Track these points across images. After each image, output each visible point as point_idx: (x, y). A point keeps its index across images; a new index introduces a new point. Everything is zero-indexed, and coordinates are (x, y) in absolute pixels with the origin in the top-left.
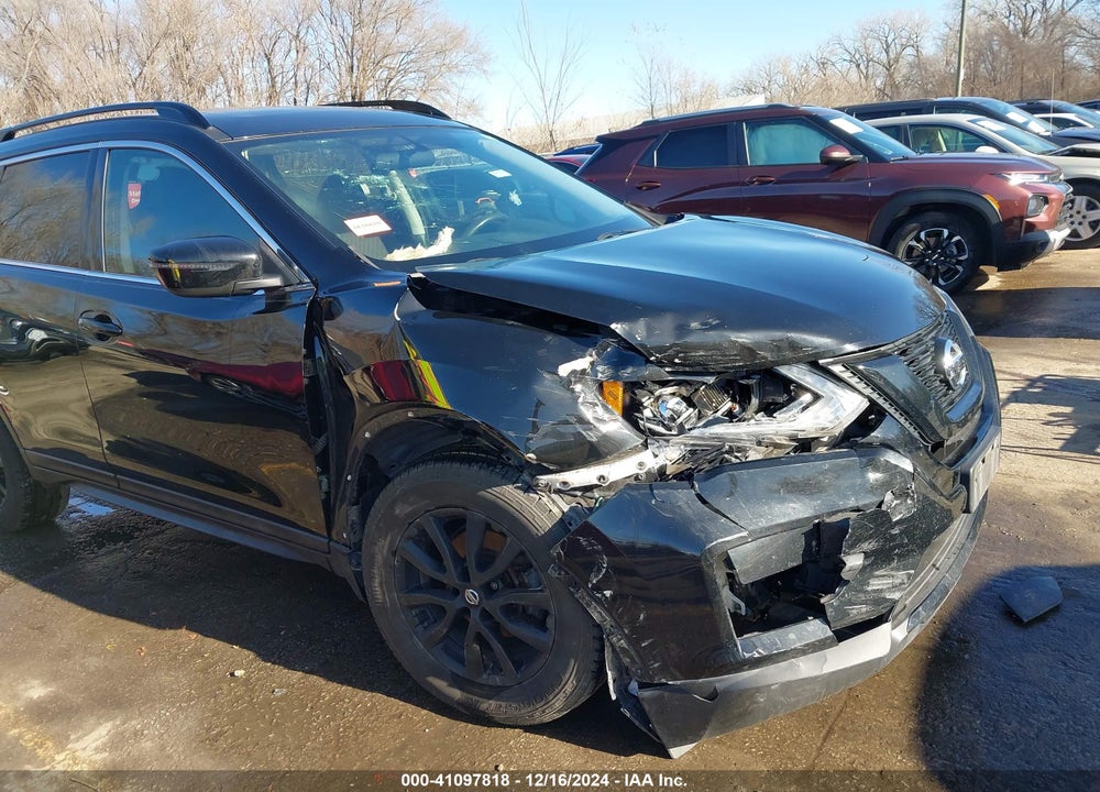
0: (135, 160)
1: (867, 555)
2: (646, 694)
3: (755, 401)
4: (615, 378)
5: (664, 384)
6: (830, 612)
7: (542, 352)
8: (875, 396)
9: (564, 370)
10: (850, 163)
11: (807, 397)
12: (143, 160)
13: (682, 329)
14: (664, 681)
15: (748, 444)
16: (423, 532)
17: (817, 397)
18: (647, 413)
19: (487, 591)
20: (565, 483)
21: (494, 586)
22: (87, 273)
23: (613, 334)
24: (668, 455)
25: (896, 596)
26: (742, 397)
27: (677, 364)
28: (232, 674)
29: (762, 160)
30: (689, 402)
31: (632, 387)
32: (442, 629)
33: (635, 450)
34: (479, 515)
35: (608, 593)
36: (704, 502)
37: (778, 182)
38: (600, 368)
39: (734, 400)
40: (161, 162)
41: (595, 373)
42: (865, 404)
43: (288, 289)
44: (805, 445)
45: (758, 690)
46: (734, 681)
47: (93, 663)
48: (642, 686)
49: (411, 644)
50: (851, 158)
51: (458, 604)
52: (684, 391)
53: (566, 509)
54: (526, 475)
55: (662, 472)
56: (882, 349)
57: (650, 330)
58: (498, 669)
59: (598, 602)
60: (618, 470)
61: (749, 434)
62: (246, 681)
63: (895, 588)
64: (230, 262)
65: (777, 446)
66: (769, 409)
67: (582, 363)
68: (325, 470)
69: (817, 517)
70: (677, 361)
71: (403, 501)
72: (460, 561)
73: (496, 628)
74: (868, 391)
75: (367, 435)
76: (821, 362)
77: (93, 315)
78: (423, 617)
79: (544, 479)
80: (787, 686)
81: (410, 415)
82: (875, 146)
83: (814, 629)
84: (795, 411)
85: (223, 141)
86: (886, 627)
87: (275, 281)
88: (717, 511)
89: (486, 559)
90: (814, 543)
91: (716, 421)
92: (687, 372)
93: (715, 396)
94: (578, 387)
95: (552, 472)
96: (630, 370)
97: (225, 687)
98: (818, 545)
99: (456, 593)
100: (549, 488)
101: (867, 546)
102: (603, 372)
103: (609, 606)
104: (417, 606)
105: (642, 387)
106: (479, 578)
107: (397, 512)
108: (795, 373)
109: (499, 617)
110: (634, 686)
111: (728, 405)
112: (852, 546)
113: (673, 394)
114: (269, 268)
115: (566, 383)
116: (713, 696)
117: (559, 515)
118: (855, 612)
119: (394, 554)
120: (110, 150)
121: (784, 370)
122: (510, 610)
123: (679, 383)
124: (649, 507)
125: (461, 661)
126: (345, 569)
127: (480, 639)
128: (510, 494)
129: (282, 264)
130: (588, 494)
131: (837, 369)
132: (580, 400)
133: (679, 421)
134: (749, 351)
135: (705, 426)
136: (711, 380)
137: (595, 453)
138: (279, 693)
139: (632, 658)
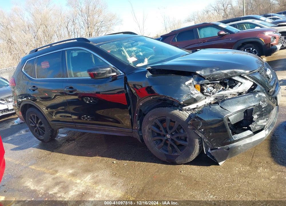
0: (72, 52)
1: (258, 115)
2: (213, 151)
3: (228, 86)
4: (198, 84)
5: (208, 84)
6: (252, 128)
7: (181, 80)
8: (254, 81)
9: (187, 83)
10: (225, 35)
11: (240, 84)
12: (74, 51)
13: (211, 71)
14: (217, 147)
15: (228, 95)
16: (156, 124)
17: (242, 83)
18: (205, 91)
19: (172, 135)
20: (189, 108)
21: (173, 133)
22: (64, 78)
23: (197, 74)
25: (265, 124)
26: (225, 85)
27: (211, 79)
28: (113, 163)
30: (214, 88)
31: (201, 85)
32: (162, 144)
33: (204, 99)
34: (168, 118)
35: (202, 130)
36: (222, 108)
37: (207, 42)
38: (194, 82)
39: (223, 86)
40: (78, 52)
41: (193, 83)
42: (252, 83)
43: (117, 75)
44: (240, 94)
45: (238, 146)
46: (233, 145)
47: (80, 164)
48: (211, 150)
49: (155, 149)
50: (225, 33)
51: (165, 138)
52: (212, 85)
53: (190, 113)
54: (180, 106)
55: (210, 104)
56: (254, 71)
57: (205, 72)
58: (176, 152)
59: (201, 132)
60: (201, 104)
61: (228, 93)
62: (117, 163)
63: (264, 122)
64: (105, 70)
65: (235, 95)
66: (232, 87)
67: (190, 81)
68: (130, 114)
69: (246, 108)
70: (211, 78)
71: (151, 117)
72: (165, 129)
73: (175, 142)
74: (253, 81)
75: (141, 104)
76: (242, 75)
77: (68, 87)
78: (157, 142)
79: (184, 108)
80: (244, 145)
81: (152, 98)
82: (231, 30)
83: (249, 132)
84: (237, 87)
85: (95, 45)
86: (264, 131)
87: (115, 74)
88: (225, 109)
89: (171, 128)
90: (246, 114)
91: (221, 91)
93: (219, 86)
94: (190, 87)
95: (186, 106)
96: (201, 82)
97: (112, 165)
98: (247, 115)
99: (164, 136)
100: (186, 110)
101: (258, 113)
102: (195, 83)
103: (203, 133)
104: (155, 140)
105: (204, 85)
106: (169, 132)
107: (150, 120)
108: (236, 78)
109: (175, 140)
110: (209, 151)
111: (222, 87)
112: (255, 113)
113: (210, 86)
114: (113, 71)
115: (187, 86)
116: (228, 149)
117: (188, 115)
118: (257, 128)
119: (149, 129)
120: (66, 50)
121: (234, 78)
122: (178, 138)
123: (211, 84)
124: (210, 110)
125: (167, 151)
126: (137, 136)
127: (171, 145)
128: (177, 112)
129: (115, 70)
130: (194, 110)
131: (246, 76)
132: (191, 89)
133: (212, 92)
134: (226, 74)
135: (218, 92)
136: (219, 82)
137: (195, 101)
138: (125, 165)
139: (209, 143)
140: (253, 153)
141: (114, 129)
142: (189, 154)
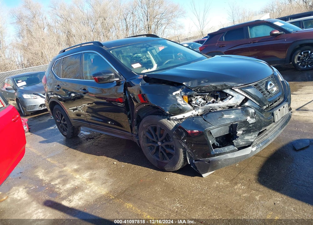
0: (89, 54)
1: (243, 131)
2: (196, 162)
3: (219, 99)
4: (186, 95)
5: (197, 95)
6: (235, 144)
7: (169, 90)
8: (247, 96)
9: (174, 94)
10: (279, 34)
11: (230, 97)
12: (91, 54)
13: (199, 83)
14: (199, 159)
15: (217, 108)
16: (149, 130)
17: (233, 96)
18: (194, 102)
19: (162, 142)
20: (176, 118)
21: (164, 141)
22: (81, 80)
23: (184, 85)
24: (200, 111)
25: (253, 140)
26: (216, 97)
27: (199, 91)
28: (114, 163)
29: (254, 36)
30: (204, 99)
31: (190, 96)
32: (154, 151)
33: (191, 110)
34: (158, 126)
35: (185, 140)
36: (205, 121)
37: (258, 42)
38: (182, 93)
39: (214, 99)
40: (94, 55)
41: (181, 94)
42: (244, 98)
43: (121, 81)
44: (231, 107)
45: (219, 160)
46: (213, 159)
47: (86, 162)
48: (195, 161)
49: (149, 155)
51: (157, 145)
52: (202, 97)
53: (177, 123)
54: (168, 117)
55: (197, 115)
56: (249, 85)
57: (192, 84)
58: (166, 159)
59: (183, 142)
60: (187, 115)
61: (217, 106)
62: (116, 164)
63: (252, 139)
64: (108, 76)
65: (224, 108)
66: (222, 100)
67: (178, 92)
68: (130, 119)
69: (231, 123)
70: (198, 90)
71: (144, 124)
72: (156, 136)
73: (165, 150)
74: (245, 95)
75: (137, 110)
76: (233, 88)
77: (83, 89)
78: (151, 149)
79: (171, 117)
80: (226, 160)
81: (144, 105)
82: (288, 29)
83: (231, 148)
84: (227, 100)
85: (106, 49)
86: (250, 148)
87: (118, 79)
88: (208, 122)
89: (161, 136)
90: (231, 129)
91: (210, 103)
92: (201, 92)
93: (210, 98)
94: (177, 97)
95: (173, 116)
96: (188, 93)
97: (112, 166)
98: (233, 129)
99: (157, 143)
100: (173, 120)
101: (243, 129)
102: (183, 94)
103: (186, 143)
104: (150, 146)
105: (192, 96)
106: (160, 139)
107: (144, 126)
108: (228, 91)
109: (164, 147)
110: (194, 161)
111: (213, 99)
112: (239, 129)
113: (200, 98)
114: (116, 76)
115: (175, 96)
116: (209, 162)
117: (175, 125)
118: (241, 144)
119: (144, 135)
120: (84, 53)
121: (225, 91)
122: (167, 146)
123: (201, 95)
124: (193, 122)
125: (158, 157)
126: (136, 140)
127: (161, 152)
128: (165, 121)
129: (119, 75)
130: (182, 120)
131: (237, 90)
132: (178, 100)
133: (201, 103)
134: (216, 87)
135: (207, 104)
136: (208, 94)
137: (182, 111)
138: (123, 166)
139: (192, 154)
140: (243, 169)
141: (119, 131)
142: (175, 163)
